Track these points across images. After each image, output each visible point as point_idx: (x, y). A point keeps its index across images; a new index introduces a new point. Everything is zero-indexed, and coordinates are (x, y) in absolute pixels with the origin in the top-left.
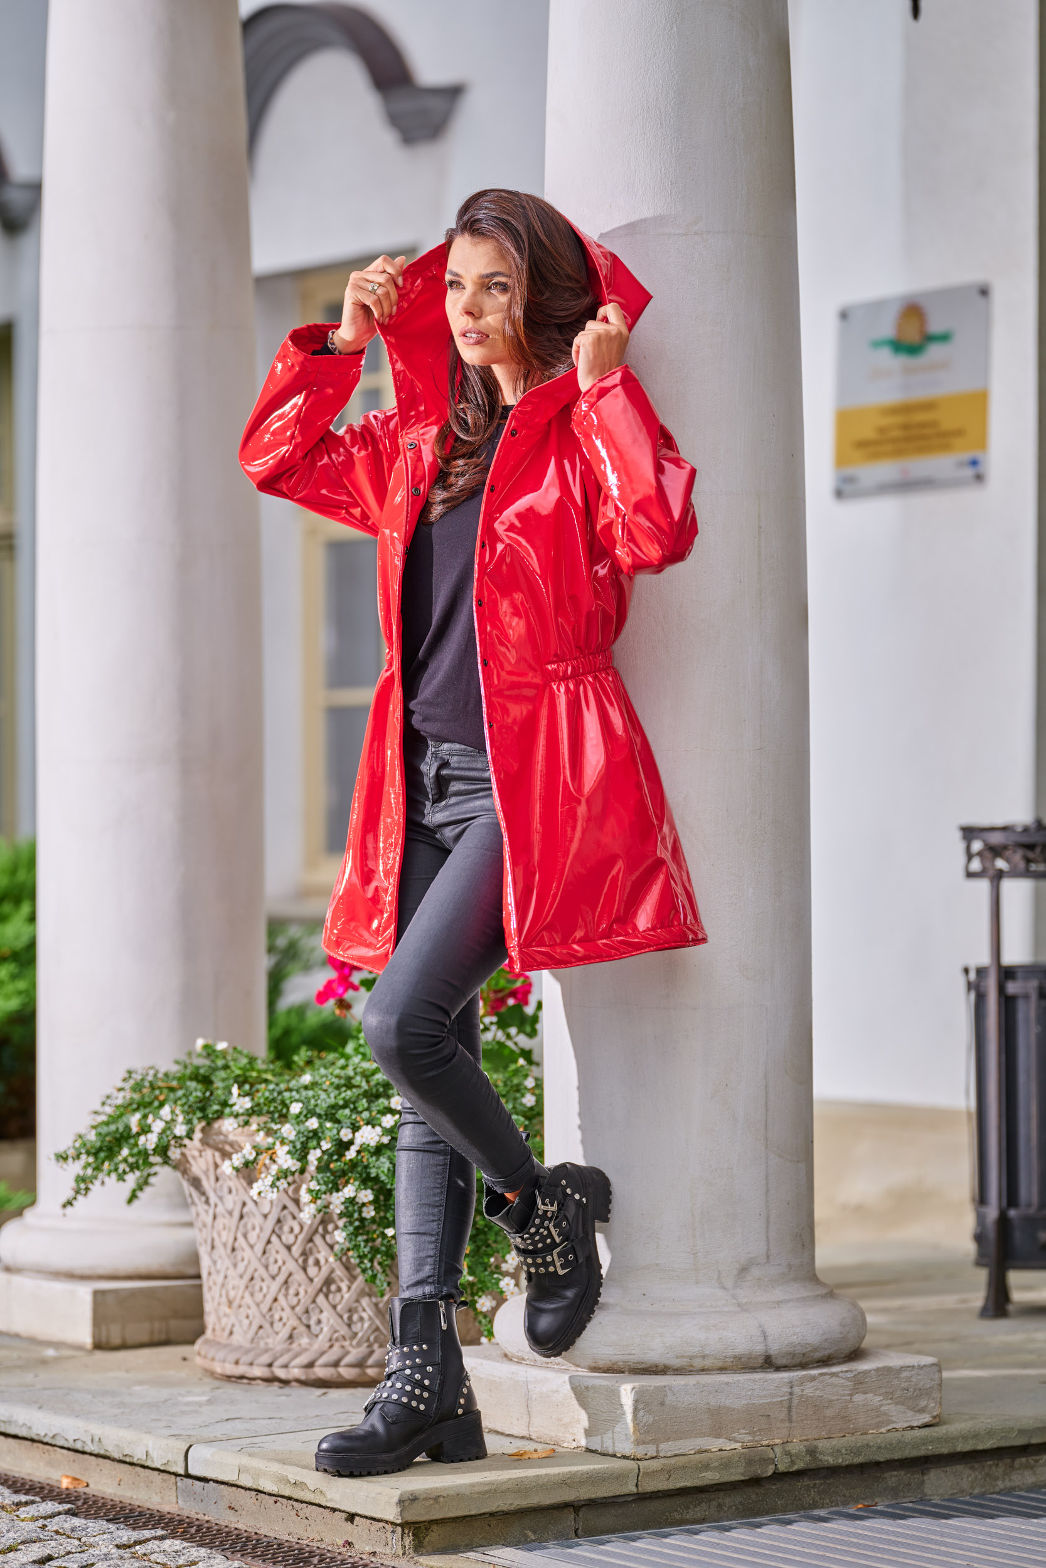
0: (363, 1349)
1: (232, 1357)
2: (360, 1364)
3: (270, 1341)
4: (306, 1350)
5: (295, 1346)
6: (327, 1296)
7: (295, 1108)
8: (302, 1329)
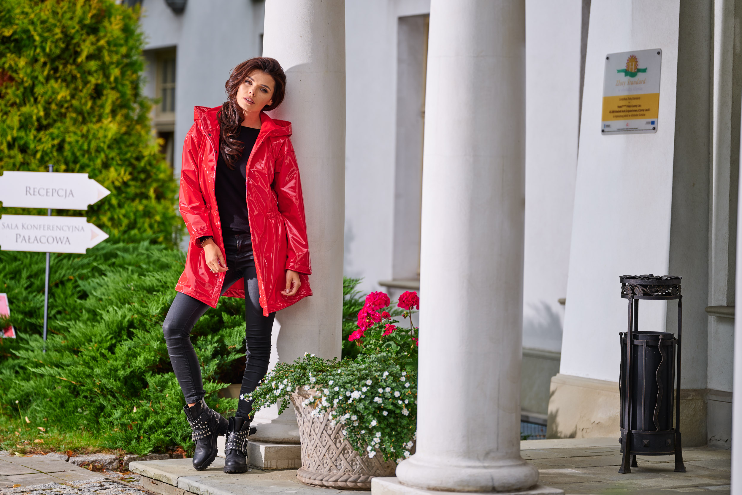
0: (357, 476)
1: (308, 476)
2: (355, 481)
3: (322, 471)
4: (335, 475)
5: (331, 473)
6: (343, 455)
7: (331, 383)
8: (334, 467)
